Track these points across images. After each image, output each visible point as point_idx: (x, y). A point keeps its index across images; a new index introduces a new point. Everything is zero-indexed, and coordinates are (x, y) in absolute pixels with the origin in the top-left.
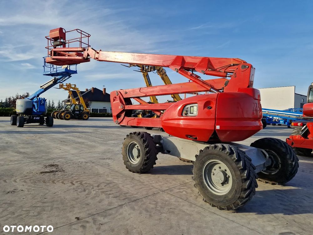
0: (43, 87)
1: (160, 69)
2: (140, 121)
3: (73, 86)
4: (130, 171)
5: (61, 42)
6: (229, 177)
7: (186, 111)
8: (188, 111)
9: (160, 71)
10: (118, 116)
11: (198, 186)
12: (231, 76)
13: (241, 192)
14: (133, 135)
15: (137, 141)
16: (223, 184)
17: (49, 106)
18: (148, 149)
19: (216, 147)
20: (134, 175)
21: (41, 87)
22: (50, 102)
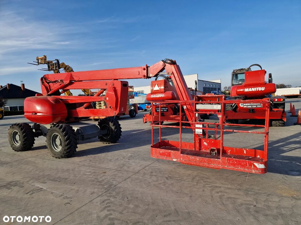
1: (66, 67)
4: (16, 151)
6: (62, 141)
9: (66, 69)
13: (65, 147)
14: (14, 126)
15: (17, 129)
16: (61, 145)
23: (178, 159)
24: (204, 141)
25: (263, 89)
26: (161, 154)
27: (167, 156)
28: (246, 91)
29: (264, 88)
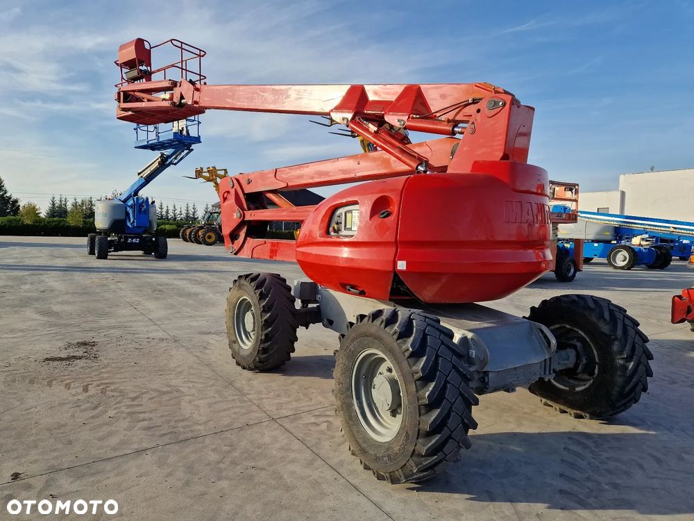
0: (142, 175)
2: (276, 248)
3: (222, 173)
4: (239, 364)
5: (141, 70)
7: (337, 223)
8: (341, 223)
10: (234, 236)
11: (341, 412)
12: (463, 130)
13: (417, 438)
14: (243, 281)
16: (393, 413)
17: (187, 216)
20: (241, 374)
21: (139, 174)
22: (190, 208)
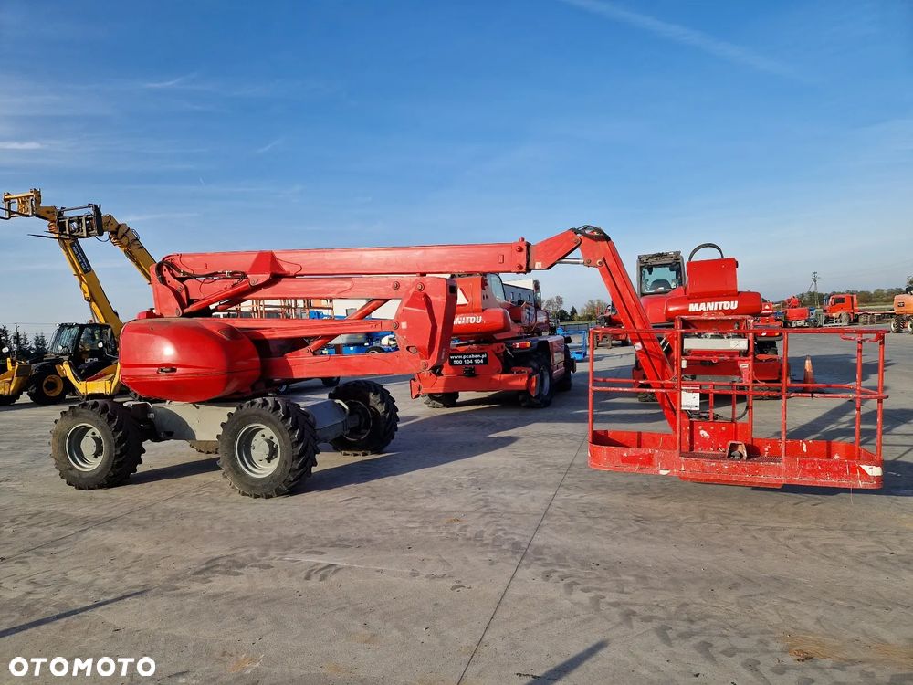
1: (117, 229)
4: (80, 488)
6: (277, 446)
9: (120, 235)
15: (92, 420)
16: (269, 459)
18: (121, 433)
19: (253, 404)
23: (672, 469)
24: (700, 427)
25: (733, 305)
26: (624, 460)
27: (642, 463)
28: (693, 310)
29: (736, 302)
